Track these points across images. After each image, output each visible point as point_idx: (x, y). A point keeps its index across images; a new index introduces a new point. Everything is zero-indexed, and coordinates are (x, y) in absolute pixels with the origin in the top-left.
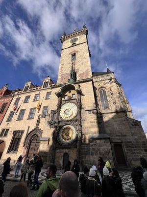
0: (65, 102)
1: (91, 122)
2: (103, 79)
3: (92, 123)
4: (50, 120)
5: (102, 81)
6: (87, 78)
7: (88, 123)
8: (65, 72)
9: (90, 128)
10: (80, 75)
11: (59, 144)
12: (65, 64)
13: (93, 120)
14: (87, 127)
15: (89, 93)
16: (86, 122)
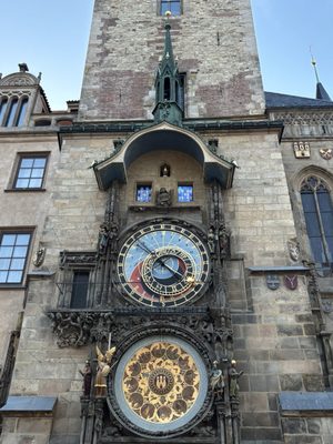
0: (139, 219)
1: (282, 330)
2: (316, 130)
3: (289, 333)
4: (54, 306)
5: (311, 138)
6: (238, 111)
7: (266, 332)
8: (122, 64)
9: (277, 357)
10: (204, 92)
11: (123, 432)
12: (123, 19)
13: (290, 320)
14: (265, 355)
15: (268, 190)
16: (257, 327)
